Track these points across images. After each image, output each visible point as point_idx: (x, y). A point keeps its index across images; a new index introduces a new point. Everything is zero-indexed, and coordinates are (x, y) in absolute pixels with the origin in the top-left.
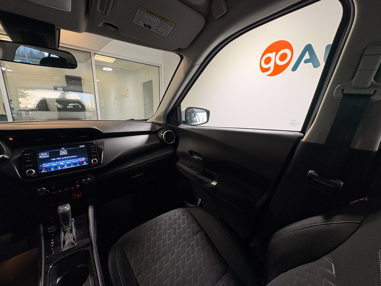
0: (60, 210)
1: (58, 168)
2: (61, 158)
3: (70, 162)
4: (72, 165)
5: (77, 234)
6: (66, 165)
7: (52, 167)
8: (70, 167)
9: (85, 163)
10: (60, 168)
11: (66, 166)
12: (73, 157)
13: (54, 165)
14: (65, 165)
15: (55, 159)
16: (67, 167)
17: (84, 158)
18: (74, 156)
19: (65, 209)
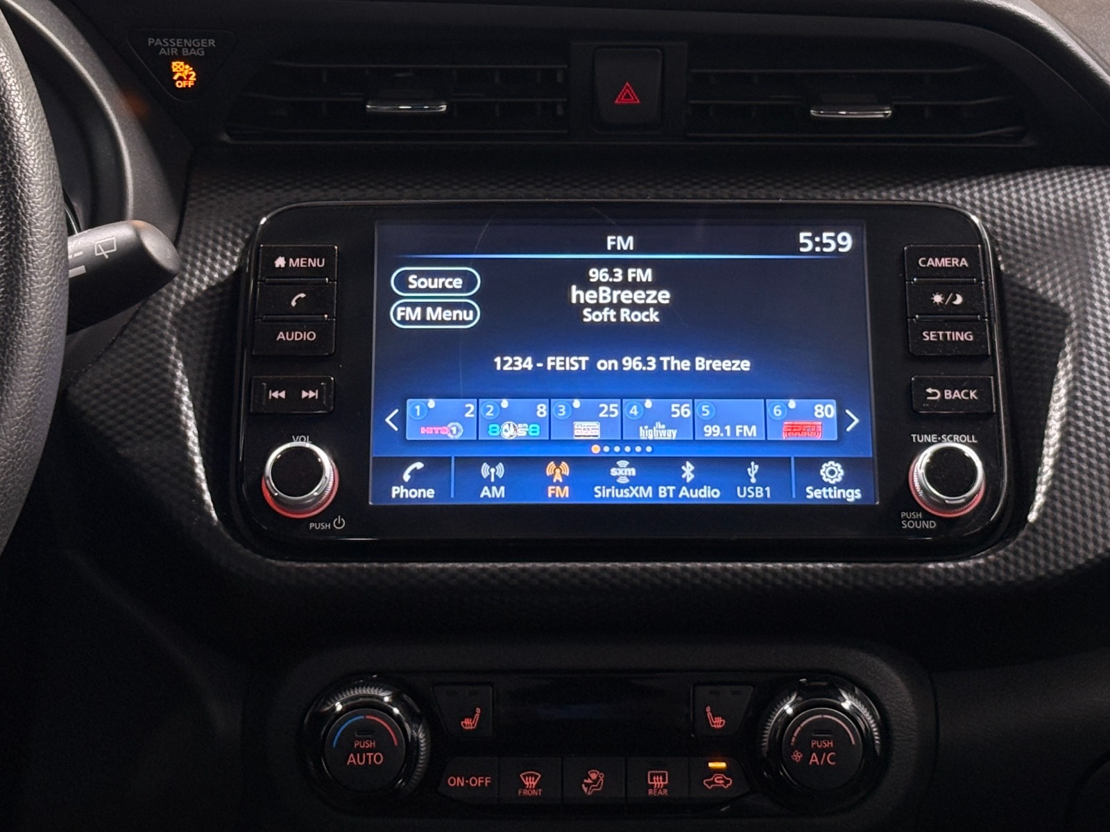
1: (550, 480)
2: (591, 365)
3: (670, 423)
4: (688, 470)
6: (634, 461)
7: (496, 451)
8: (663, 492)
10: (566, 481)
11: (623, 471)
12: (717, 365)
13: (509, 432)
14: (612, 461)
15: (528, 364)
16: (634, 482)
17: (826, 410)
18: (726, 365)
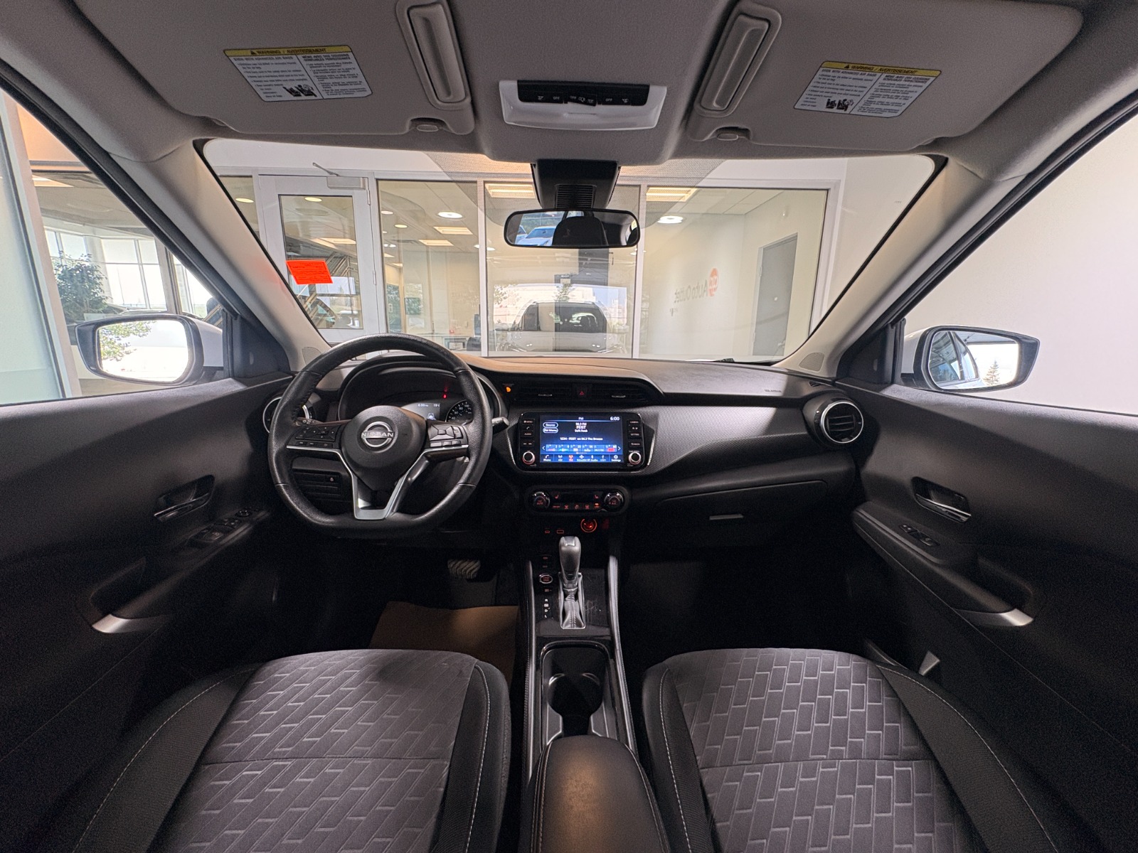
0: (564, 545)
2: (576, 439)
3: (590, 449)
4: (592, 457)
5: (586, 608)
6: (583, 455)
7: (561, 453)
9: (616, 459)
10: (572, 458)
11: (582, 457)
13: (563, 450)
14: (580, 455)
15: (566, 439)
16: (583, 459)
17: (615, 446)
18: (599, 439)
19: (572, 546)
